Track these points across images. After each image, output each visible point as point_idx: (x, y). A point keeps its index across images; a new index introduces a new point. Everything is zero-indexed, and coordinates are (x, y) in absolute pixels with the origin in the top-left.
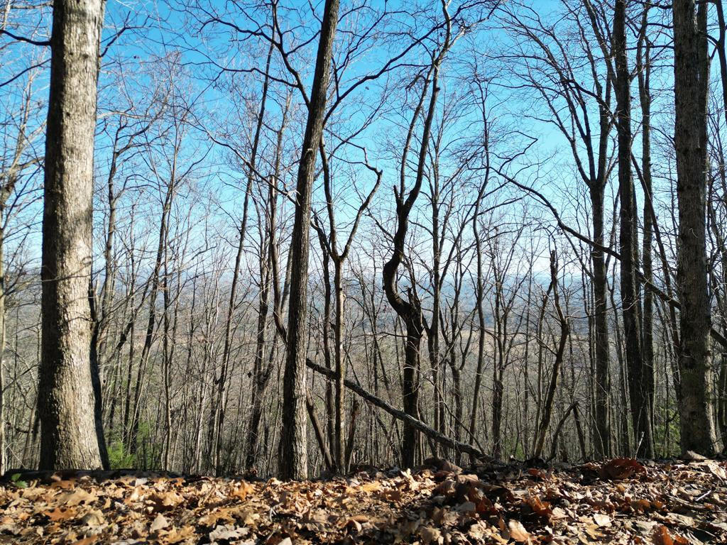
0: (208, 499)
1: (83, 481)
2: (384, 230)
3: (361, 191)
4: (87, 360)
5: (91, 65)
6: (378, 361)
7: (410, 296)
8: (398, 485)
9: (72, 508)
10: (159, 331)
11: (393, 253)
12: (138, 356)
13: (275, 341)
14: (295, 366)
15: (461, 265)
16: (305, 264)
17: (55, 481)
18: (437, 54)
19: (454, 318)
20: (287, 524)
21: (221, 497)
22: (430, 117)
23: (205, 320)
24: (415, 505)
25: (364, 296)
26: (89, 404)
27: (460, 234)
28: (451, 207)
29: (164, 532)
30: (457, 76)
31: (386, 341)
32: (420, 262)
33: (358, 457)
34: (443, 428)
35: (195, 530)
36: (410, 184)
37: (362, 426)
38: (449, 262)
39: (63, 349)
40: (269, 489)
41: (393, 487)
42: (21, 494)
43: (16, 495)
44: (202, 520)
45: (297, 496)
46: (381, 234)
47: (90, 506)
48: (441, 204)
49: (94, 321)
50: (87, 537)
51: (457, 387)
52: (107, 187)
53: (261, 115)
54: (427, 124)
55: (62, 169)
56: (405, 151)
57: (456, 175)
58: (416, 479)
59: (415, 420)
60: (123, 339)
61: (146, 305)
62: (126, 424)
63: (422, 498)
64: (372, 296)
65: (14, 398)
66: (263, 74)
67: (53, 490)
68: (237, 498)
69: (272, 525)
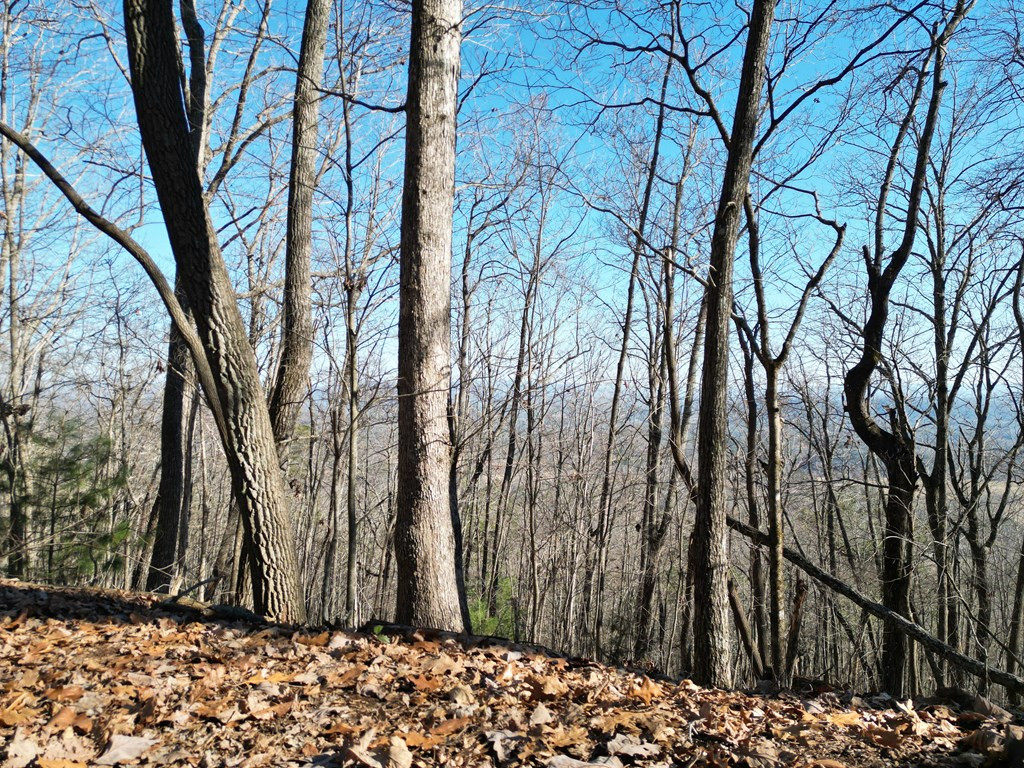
0: (600, 694)
1: (448, 646)
2: (844, 318)
3: (804, 259)
4: (446, 493)
5: (448, 127)
6: (836, 523)
7: (893, 423)
8: (890, 722)
9: (437, 678)
10: (521, 460)
11: (861, 353)
12: (496, 490)
13: (672, 482)
14: (710, 522)
15: (987, 369)
16: (723, 372)
17: (418, 641)
18: (941, 28)
19: (975, 459)
20: (715, 752)
21: (616, 695)
22: (929, 131)
23: (576, 448)
24: (927, 761)
25: (811, 422)
26: (449, 549)
27: (985, 320)
28: (969, 274)
29: (547, 729)
30: (978, 58)
31: (848, 492)
32: (909, 366)
33: (803, 666)
34: (954, 640)
35: (587, 734)
36: (892, 241)
37: (809, 619)
38: (965, 366)
39: (421, 479)
40: (683, 694)
41: (884, 725)
42: (384, 650)
43: (378, 651)
44: (594, 722)
45: (724, 710)
46: (839, 324)
47: (457, 679)
48: (949, 271)
49: (453, 445)
50: (457, 717)
51: (981, 574)
52: (461, 279)
53: (654, 163)
54: (923, 145)
55: (418, 260)
56: (884, 189)
57: (977, 222)
58: (924, 718)
59: (906, 621)
60: (479, 468)
61: (506, 426)
62: (484, 577)
63: (937, 751)
64: (825, 421)
65: (365, 534)
66: (657, 103)
67: (416, 652)
68: (638, 699)
69: (693, 748)
